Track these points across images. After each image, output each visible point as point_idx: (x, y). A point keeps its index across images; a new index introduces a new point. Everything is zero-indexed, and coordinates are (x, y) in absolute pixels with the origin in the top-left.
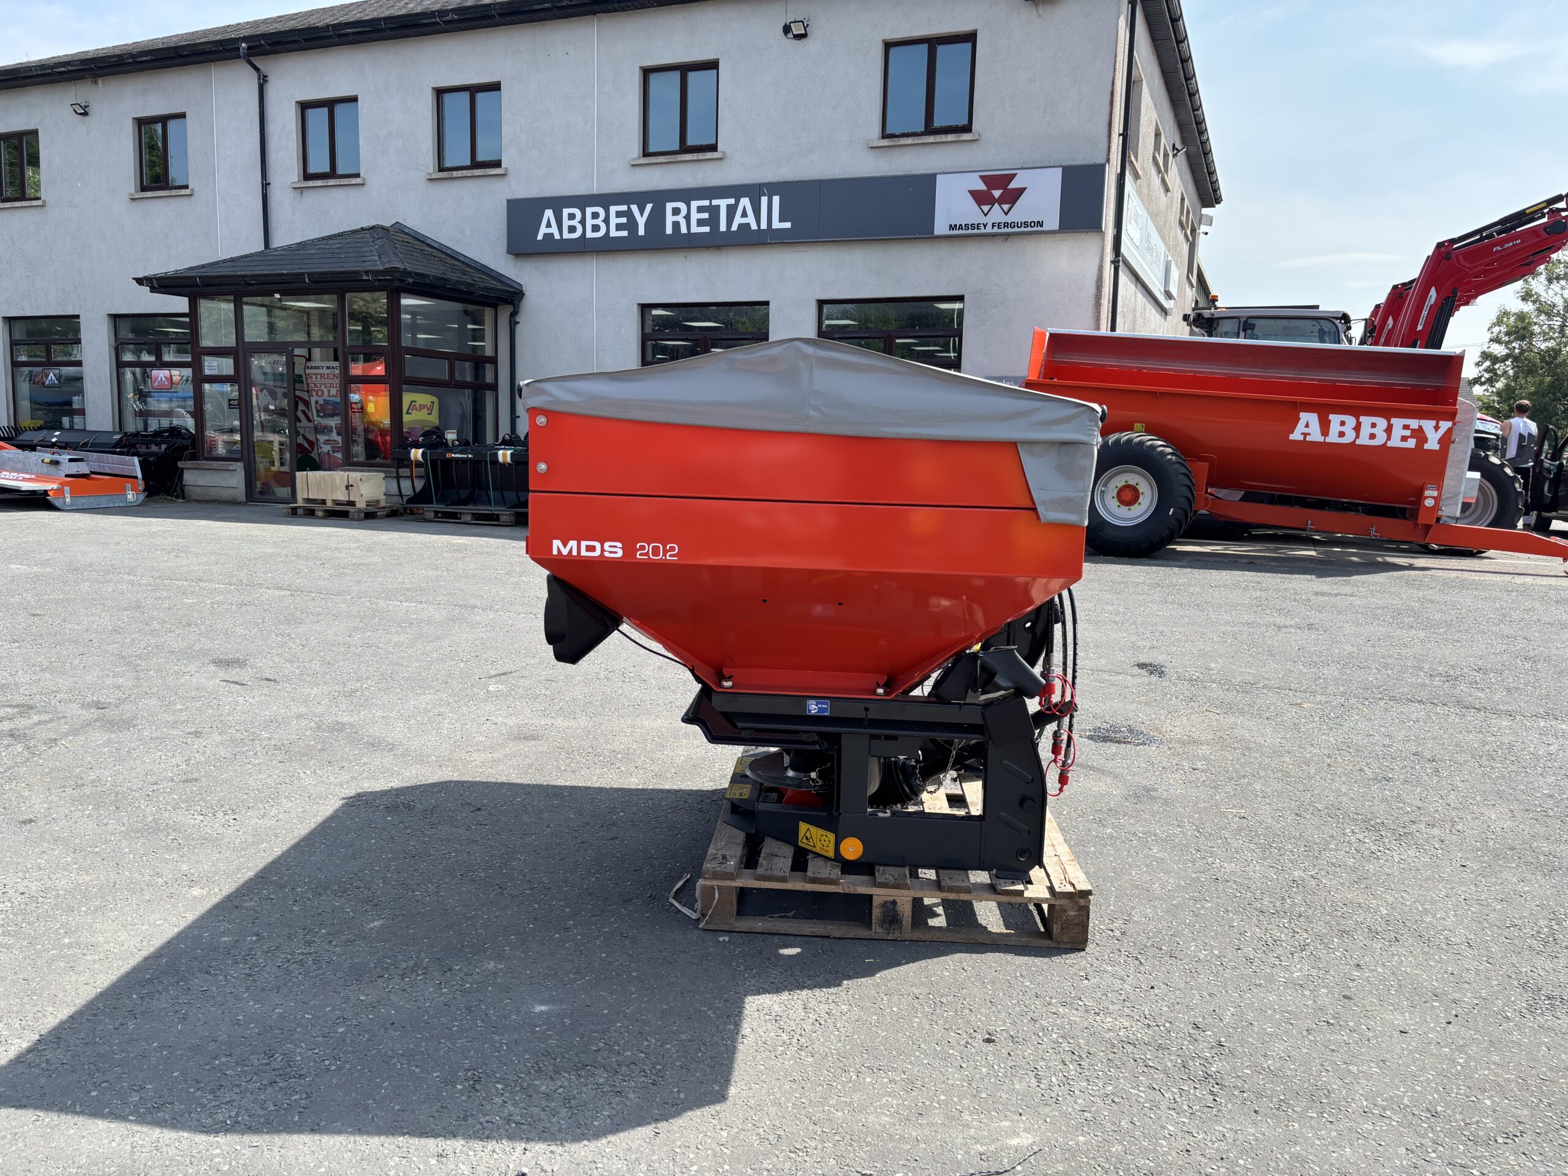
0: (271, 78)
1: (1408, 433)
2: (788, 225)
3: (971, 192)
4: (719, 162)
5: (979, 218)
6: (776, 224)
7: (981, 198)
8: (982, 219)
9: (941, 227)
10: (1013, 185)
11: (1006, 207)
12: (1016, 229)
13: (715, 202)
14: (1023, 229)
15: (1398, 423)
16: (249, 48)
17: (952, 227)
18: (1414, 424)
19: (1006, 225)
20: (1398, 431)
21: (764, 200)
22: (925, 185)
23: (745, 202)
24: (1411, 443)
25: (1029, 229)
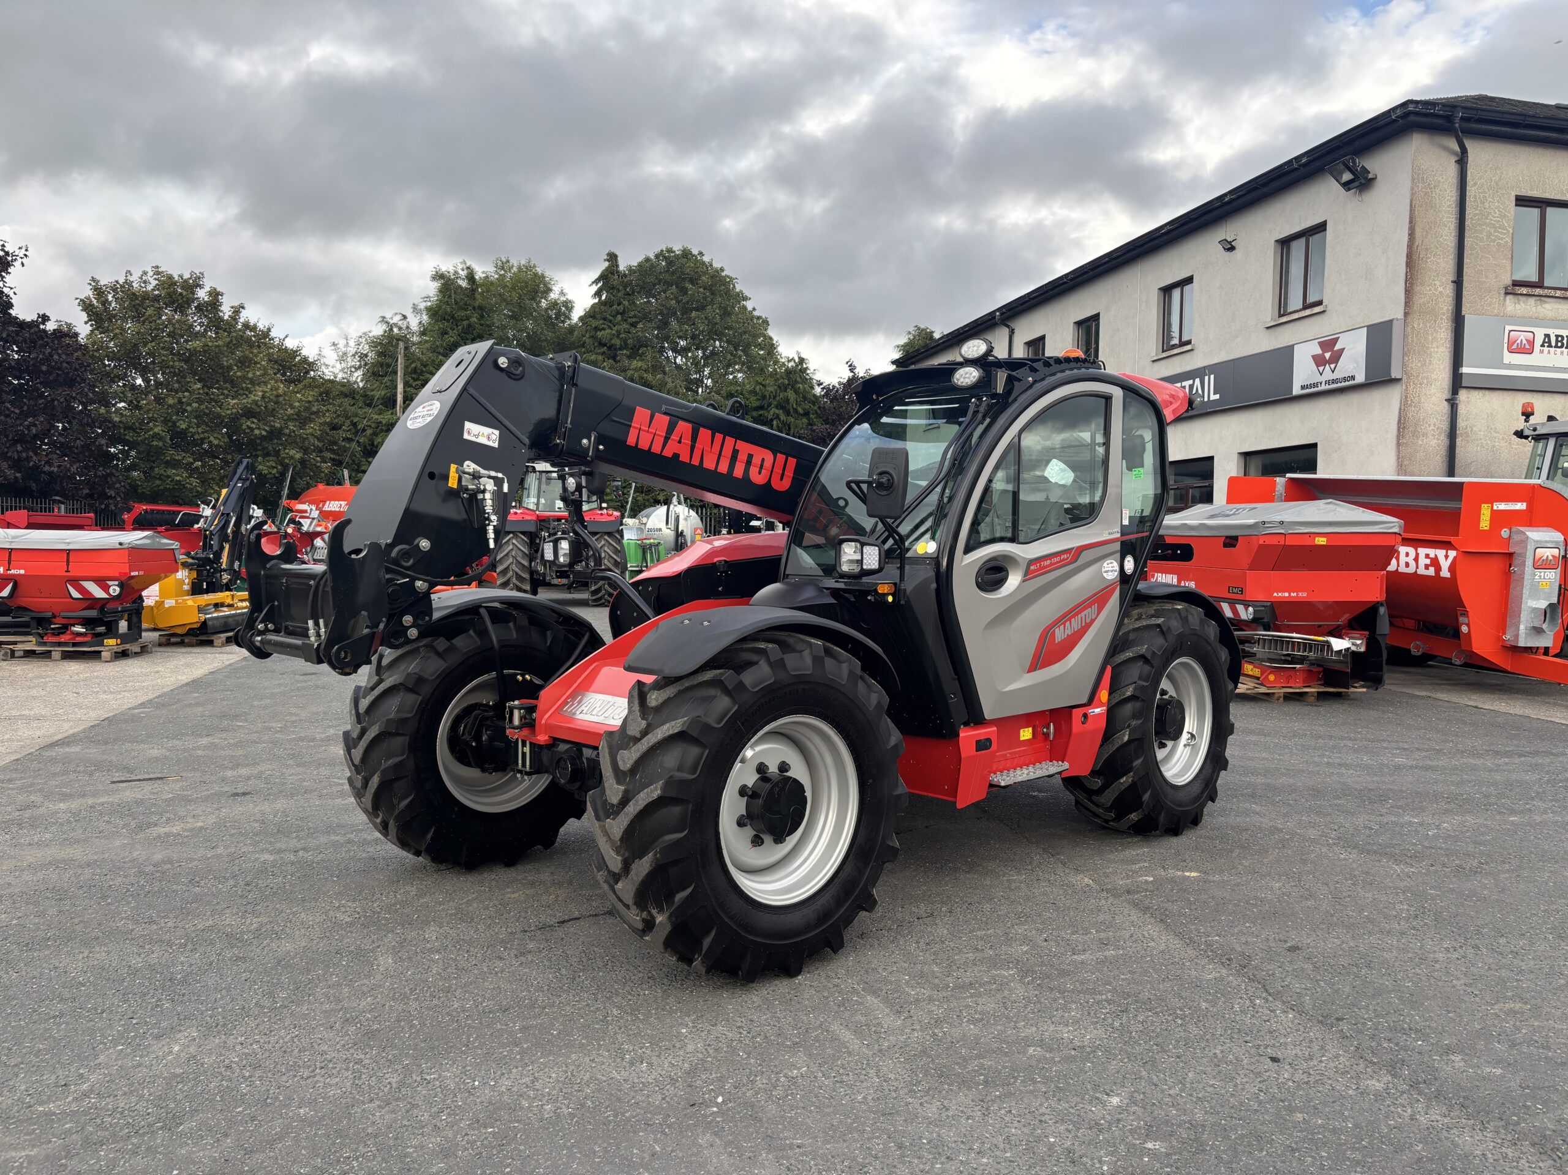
0: (1016, 331)
1: (1428, 561)
2: (1217, 397)
3: (1313, 357)
4: (1191, 353)
5: (1318, 378)
6: (1214, 397)
7: (1319, 361)
8: (1319, 379)
9: (1296, 390)
10: (1336, 349)
11: (1333, 366)
12: (1339, 385)
13: (1184, 384)
14: (1343, 384)
15: (1422, 551)
16: (1002, 314)
17: (1303, 387)
18: (1432, 552)
19: (1334, 381)
20: (1423, 561)
21: (1206, 378)
22: (1286, 354)
23: (1197, 381)
24: (1431, 572)
25: (1347, 383)
